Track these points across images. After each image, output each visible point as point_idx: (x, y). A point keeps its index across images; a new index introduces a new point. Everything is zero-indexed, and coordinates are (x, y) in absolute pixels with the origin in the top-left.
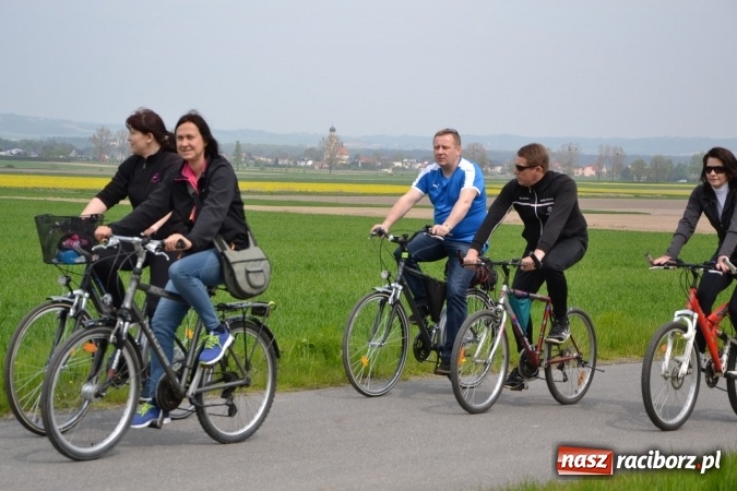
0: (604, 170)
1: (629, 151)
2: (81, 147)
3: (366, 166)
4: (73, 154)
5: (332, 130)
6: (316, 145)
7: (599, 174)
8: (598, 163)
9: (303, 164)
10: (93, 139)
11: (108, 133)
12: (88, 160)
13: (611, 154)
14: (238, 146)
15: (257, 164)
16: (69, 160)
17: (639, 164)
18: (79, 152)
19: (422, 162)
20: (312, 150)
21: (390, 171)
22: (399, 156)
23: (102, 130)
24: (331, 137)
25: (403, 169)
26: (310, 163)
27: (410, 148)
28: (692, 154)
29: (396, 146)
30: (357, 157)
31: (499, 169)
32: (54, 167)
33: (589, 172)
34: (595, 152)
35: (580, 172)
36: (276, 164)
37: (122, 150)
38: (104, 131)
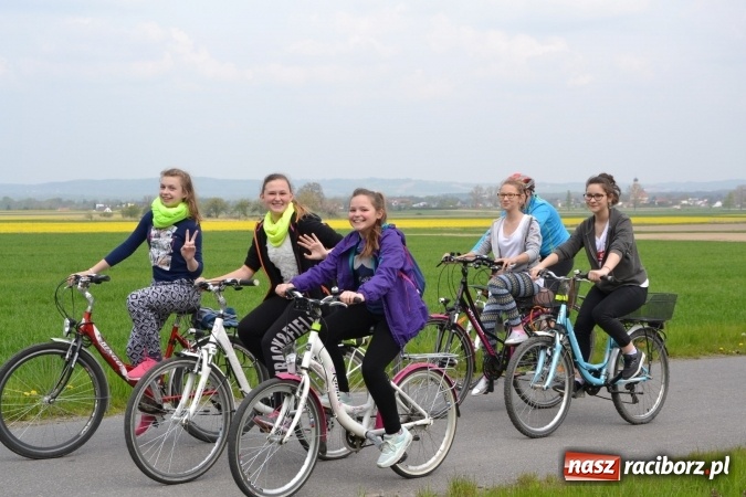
2: (464, 199)
3: (660, 204)
4: (459, 204)
5: (636, 180)
10: (472, 194)
11: (481, 189)
12: (468, 208)
14: (569, 194)
16: (456, 208)
18: (463, 203)
19: (703, 200)
21: (678, 207)
22: (685, 197)
24: (635, 185)
25: (689, 205)
27: (693, 191)
29: (683, 189)
30: (654, 198)
32: (447, 213)
37: (490, 200)
38: (478, 188)
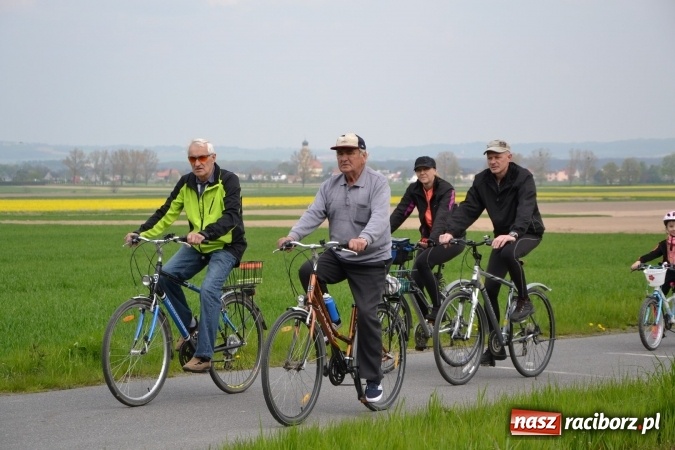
0: (577, 174)
1: (601, 154)
2: (55, 169)
4: (48, 177)
5: (305, 144)
6: (287, 159)
7: (571, 178)
8: (570, 167)
9: (276, 178)
10: (67, 162)
11: (81, 155)
12: (63, 183)
13: (582, 157)
16: (44, 183)
17: (611, 166)
18: (54, 175)
19: (396, 172)
20: (285, 164)
23: (75, 152)
24: (303, 152)
26: (284, 177)
27: (384, 159)
28: (664, 155)
30: (330, 169)
32: (28, 191)
33: (562, 176)
34: (565, 156)
35: (553, 176)
37: (96, 171)
38: (77, 153)
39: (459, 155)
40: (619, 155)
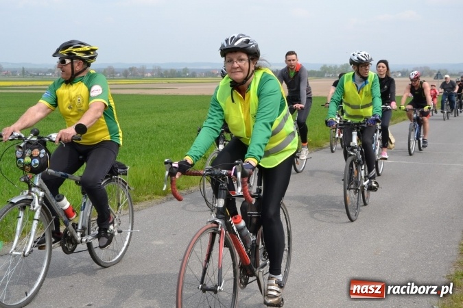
0: (154, 74)
1: (162, 67)
6: (52, 68)
7: (153, 76)
8: (152, 72)
9: (48, 75)
13: (157, 68)
14: (23, 68)
15: (31, 75)
17: (166, 72)
26: (51, 74)
28: (183, 68)
31: (119, 75)
33: (149, 75)
34: (151, 68)
36: (38, 75)
39: (115, 67)
40: (169, 68)
